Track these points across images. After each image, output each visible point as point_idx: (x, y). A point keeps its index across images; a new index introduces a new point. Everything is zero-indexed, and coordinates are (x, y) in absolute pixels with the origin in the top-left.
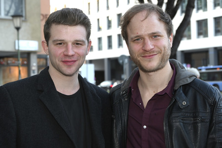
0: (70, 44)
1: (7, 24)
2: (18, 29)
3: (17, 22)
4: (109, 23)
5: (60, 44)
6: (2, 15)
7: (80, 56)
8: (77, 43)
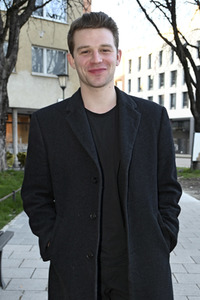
0: (96, 51)
1: (49, 82)
2: (63, 88)
3: (63, 81)
4: (151, 82)
5: (86, 52)
6: (45, 73)
7: (109, 64)
8: (104, 50)
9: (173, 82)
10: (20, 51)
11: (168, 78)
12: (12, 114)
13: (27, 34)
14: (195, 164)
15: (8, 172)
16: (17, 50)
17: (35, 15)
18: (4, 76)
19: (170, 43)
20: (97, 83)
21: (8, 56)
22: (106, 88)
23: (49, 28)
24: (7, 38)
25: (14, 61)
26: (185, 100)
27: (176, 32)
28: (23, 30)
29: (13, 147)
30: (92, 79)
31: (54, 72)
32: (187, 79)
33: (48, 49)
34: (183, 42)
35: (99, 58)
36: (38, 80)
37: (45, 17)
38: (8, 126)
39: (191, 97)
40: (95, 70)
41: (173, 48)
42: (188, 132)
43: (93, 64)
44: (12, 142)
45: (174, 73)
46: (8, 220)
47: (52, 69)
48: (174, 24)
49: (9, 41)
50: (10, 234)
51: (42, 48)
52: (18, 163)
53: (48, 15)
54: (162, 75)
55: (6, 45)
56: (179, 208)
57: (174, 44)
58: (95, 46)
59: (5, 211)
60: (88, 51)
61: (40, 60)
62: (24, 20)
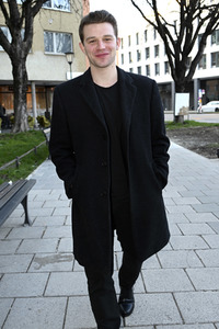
0: (101, 40)
1: (59, 58)
2: (70, 63)
3: (70, 58)
4: (139, 55)
6: (55, 52)
7: (110, 49)
8: (107, 39)
9: (157, 55)
10: (34, 36)
11: (152, 51)
12: (30, 86)
13: (40, 22)
14: (177, 118)
15: (30, 132)
16: (32, 34)
17: (45, 6)
18: (23, 56)
19: (152, 24)
20: (102, 64)
21: (25, 40)
22: (109, 68)
23: (56, 16)
24: (24, 25)
25: (30, 44)
26: (166, 68)
27: (157, 14)
28: (36, 18)
29: (33, 112)
30: (98, 61)
31: (62, 51)
32: (168, 51)
33: (57, 33)
34: (163, 22)
35: (103, 46)
36: (50, 58)
37: (53, 8)
38: (28, 95)
39: (171, 65)
40: (100, 54)
41: (155, 28)
42: (170, 93)
43: (98, 50)
44: (32, 108)
45: (157, 47)
46: (31, 170)
47: (60, 48)
48: (155, 8)
49: (26, 28)
50: (33, 182)
51: (52, 32)
52: (37, 125)
53: (55, 6)
54: (147, 49)
55: (23, 32)
56: (168, 156)
57: (156, 23)
58: (99, 36)
59: (29, 163)
60: (94, 41)
61: (51, 42)
62: (36, 11)
